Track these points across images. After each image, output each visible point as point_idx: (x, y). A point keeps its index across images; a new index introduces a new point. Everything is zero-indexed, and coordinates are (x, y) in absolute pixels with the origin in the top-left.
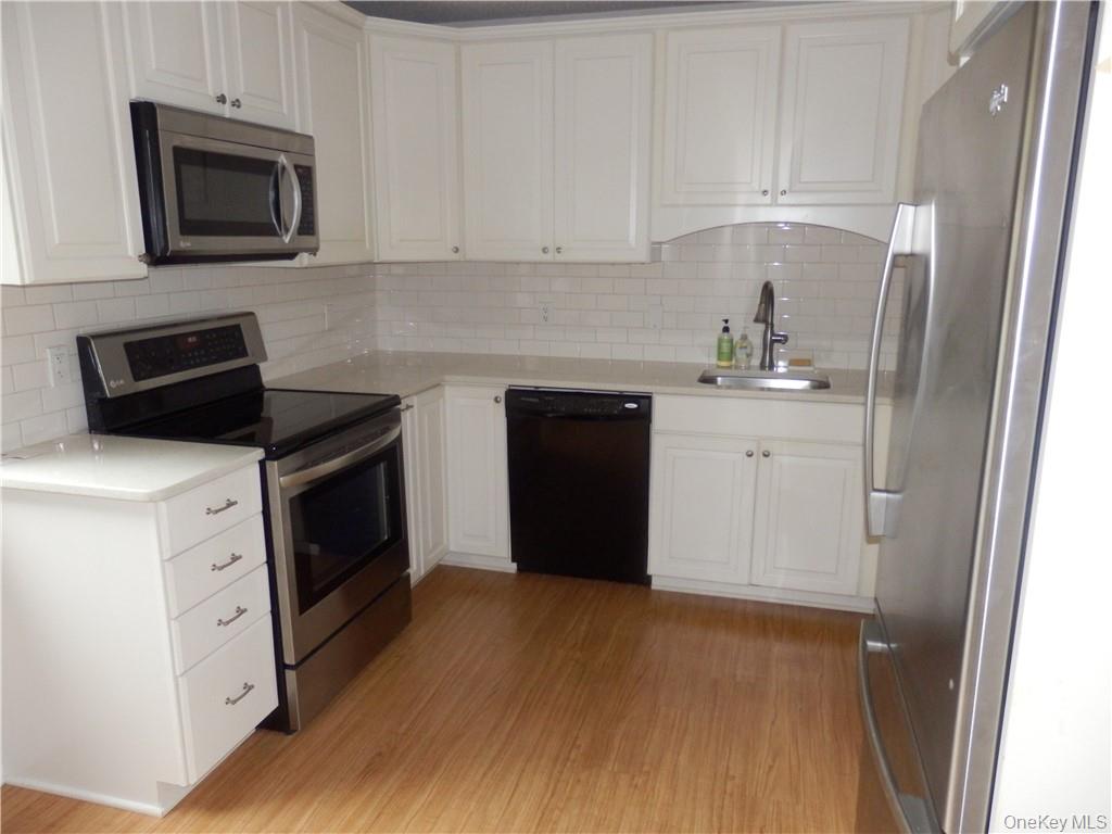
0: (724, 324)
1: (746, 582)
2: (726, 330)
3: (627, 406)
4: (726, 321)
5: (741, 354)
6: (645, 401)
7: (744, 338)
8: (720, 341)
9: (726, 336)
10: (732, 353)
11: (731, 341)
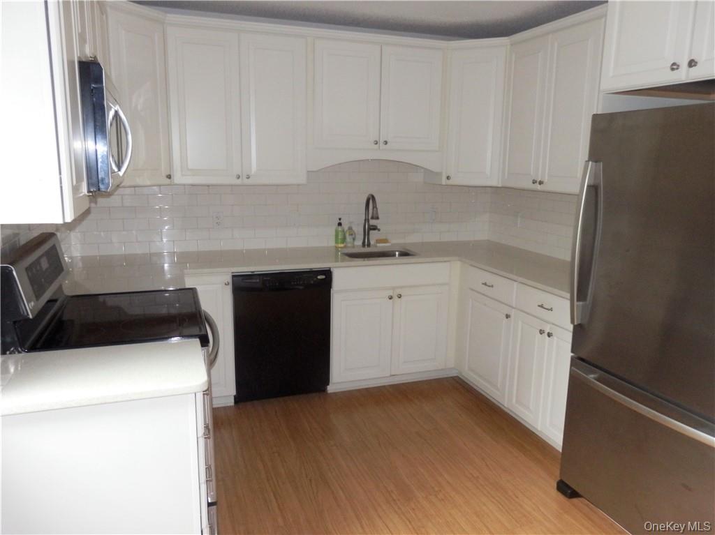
0: (339, 221)
1: (388, 375)
2: (340, 224)
3: (319, 277)
4: (340, 219)
5: (349, 239)
6: (328, 273)
7: (350, 228)
8: (337, 232)
9: (340, 229)
10: (344, 239)
11: (343, 231)
